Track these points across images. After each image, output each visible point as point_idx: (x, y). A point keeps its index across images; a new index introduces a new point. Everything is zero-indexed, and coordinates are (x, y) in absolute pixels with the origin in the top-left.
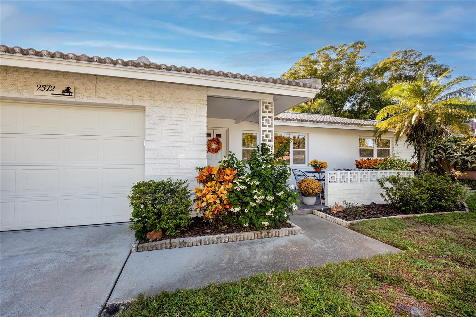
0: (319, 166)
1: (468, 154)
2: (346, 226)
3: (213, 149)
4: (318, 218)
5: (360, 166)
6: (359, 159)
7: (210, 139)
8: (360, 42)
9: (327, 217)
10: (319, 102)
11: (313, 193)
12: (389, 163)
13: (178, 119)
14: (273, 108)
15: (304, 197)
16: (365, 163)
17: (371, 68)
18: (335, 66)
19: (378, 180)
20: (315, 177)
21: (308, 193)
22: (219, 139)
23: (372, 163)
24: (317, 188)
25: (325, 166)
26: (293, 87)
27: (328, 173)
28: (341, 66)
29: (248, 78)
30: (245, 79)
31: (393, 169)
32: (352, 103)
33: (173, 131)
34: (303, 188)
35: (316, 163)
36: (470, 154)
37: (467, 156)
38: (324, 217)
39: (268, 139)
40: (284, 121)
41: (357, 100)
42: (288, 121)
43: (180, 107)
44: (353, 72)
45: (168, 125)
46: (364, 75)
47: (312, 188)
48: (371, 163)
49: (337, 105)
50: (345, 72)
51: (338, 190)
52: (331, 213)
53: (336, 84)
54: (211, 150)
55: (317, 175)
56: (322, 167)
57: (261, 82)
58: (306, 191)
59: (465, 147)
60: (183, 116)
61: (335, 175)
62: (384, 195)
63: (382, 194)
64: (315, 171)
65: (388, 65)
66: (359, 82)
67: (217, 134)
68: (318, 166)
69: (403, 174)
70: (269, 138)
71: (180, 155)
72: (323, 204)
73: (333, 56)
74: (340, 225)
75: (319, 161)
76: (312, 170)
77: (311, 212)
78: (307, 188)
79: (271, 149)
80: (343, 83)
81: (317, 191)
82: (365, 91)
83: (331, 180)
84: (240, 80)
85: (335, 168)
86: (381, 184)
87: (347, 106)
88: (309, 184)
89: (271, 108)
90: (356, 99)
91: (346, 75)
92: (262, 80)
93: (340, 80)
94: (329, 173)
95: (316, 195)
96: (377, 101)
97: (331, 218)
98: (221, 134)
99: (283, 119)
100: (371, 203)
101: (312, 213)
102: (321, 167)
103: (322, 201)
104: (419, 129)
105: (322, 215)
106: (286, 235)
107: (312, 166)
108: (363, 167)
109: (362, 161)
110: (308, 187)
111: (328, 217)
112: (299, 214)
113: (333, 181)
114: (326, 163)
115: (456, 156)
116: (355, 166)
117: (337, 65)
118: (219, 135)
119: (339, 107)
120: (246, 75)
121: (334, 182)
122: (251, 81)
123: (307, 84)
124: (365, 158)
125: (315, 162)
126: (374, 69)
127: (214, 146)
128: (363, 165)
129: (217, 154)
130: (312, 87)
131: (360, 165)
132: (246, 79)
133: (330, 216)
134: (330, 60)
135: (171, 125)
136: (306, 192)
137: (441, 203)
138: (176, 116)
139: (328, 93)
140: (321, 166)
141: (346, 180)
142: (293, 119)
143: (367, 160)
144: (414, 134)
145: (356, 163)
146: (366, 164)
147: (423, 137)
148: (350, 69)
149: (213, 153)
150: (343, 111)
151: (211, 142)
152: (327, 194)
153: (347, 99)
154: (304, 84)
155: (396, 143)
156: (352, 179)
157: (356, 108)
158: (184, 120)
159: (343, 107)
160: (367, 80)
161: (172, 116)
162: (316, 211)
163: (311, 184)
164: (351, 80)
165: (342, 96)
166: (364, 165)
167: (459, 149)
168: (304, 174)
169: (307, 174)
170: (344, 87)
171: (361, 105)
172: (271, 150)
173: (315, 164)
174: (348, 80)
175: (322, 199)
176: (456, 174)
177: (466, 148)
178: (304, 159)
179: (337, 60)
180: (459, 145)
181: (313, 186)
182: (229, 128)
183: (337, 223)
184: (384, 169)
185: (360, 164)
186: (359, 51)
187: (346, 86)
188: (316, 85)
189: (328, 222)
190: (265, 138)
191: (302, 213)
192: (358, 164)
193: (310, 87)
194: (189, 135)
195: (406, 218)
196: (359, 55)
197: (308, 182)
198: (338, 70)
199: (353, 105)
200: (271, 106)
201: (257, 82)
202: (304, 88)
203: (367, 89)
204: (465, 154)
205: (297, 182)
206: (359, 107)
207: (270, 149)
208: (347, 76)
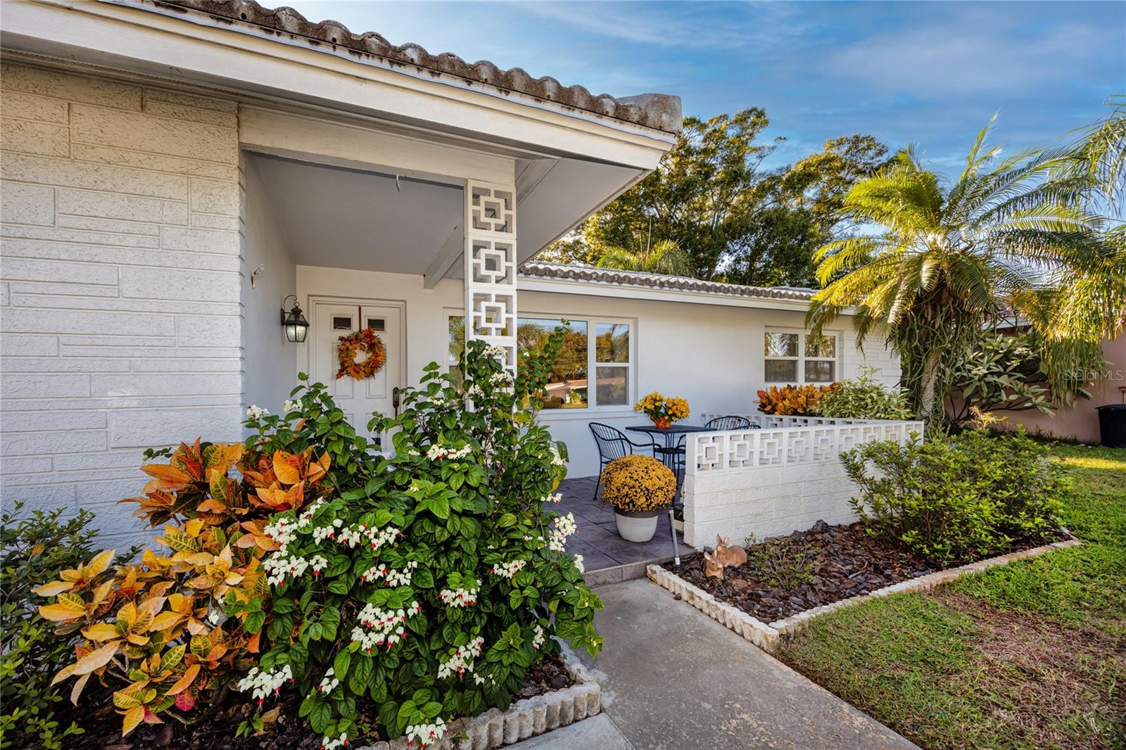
0: (666, 412)
1: (1001, 369)
2: (765, 645)
3: (357, 365)
4: (666, 600)
5: (769, 408)
6: (767, 387)
7: (345, 333)
8: (755, 109)
9: (692, 598)
10: (664, 248)
11: (648, 506)
12: (850, 398)
13: (95, 238)
14: (513, 213)
15: (620, 517)
16: (784, 399)
17: (777, 174)
18: (700, 166)
19: (844, 457)
20: (654, 444)
21: (634, 506)
22: (376, 333)
23: (802, 399)
24: (661, 489)
25: (682, 413)
26: (576, 114)
27: (697, 440)
28: (712, 169)
29: (381, 48)
30: (368, 54)
31: (862, 416)
32: (735, 254)
33: (75, 289)
34: (619, 490)
35: (657, 404)
36: (1005, 370)
37: (999, 374)
38: (685, 596)
39: (493, 326)
40: (569, 279)
41: (746, 248)
42: (580, 280)
43: (108, 186)
44: (739, 181)
45: (44, 263)
46: (763, 191)
47: (647, 489)
48: (799, 399)
49: (702, 260)
50: (722, 182)
51: (724, 492)
52: (708, 579)
53: (701, 210)
54: (349, 370)
55: (661, 440)
56: (674, 415)
57: (444, 79)
58: (628, 500)
59: (997, 352)
60: (123, 226)
61: (716, 445)
62: (860, 503)
63: (854, 502)
64: (653, 424)
65: (812, 169)
66: (751, 205)
67: (369, 320)
68: (662, 411)
69: (897, 433)
70: (499, 322)
71: (109, 393)
72: (680, 534)
73: (696, 141)
74: (742, 635)
75: (665, 398)
76: (646, 421)
77: (642, 572)
78: (630, 488)
79: (507, 364)
80: (716, 207)
81: (660, 497)
82: (764, 227)
83: (704, 462)
84: (343, 53)
85: (704, 412)
86: (855, 471)
87: (725, 263)
88: (635, 477)
89: (508, 212)
90: (743, 246)
91: (722, 188)
92: (446, 67)
93: (710, 203)
94: (699, 439)
95: (659, 510)
96: (789, 251)
97: (707, 602)
98: (383, 321)
99: (565, 273)
100: (814, 523)
101: (644, 575)
102: (670, 416)
103: (676, 524)
104: (927, 303)
105: (677, 588)
106: (539, 731)
107: (647, 411)
108: (777, 408)
109: (774, 394)
110: (634, 487)
111: (697, 599)
112: (604, 583)
113: (711, 462)
114: (685, 402)
115: (976, 375)
116: (757, 406)
117: (705, 165)
118: (378, 324)
119: (706, 264)
120: (373, 35)
121: (713, 465)
122: (396, 68)
123: (632, 110)
124: (781, 386)
125: (655, 400)
126: (784, 178)
127: (361, 357)
128: (776, 404)
129: (372, 380)
130: (649, 123)
131: (768, 405)
132: (374, 55)
133: (703, 594)
134: (690, 152)
135: (59, 264)
136: (628, 504)
137: (1018, 521)
138: (85, 222)
139: (682, 231)
140: (670, 412)
141: (747, 457)
142: (594, 276)
143: (787, 391)
144: (913, 318)
145: (759, 399)
146: (787, 403)
147: (937, 326)
148: (733, 174)
149: (359, 378)
150: (714, 274)
151: (348, 344)
152: (693, 507)
153: (723, 246)
154: (617, 107)
155: (860, 344)
156: (765, 453)
157: (744, 266)
158: (131, 241)
159: (714, 266)
160: (769, 203)
161: (61, 221)
162: (657, 568)
163: (642, 474)
164: (734, 201)
165: (714, 238)
166: (780, 404)
167: (982, 357)
168: (622, 437)
169: (633, 436)
170: (718, 217)
171: (754, 261)
172: (504, 367)
173: (656, 407)
174: (728, 201)
175: (675, 518)
176: (981, 421)
177: (997, 357)
178: (625, 389)
179: (705, 151)
180: (979, 348)
181: (647, 484)
182: (405, 301)
183: (729, 625)
184: (838, 414)
185: (770, 402)
186: (751, 135)
187: (723, 215)
188: (665, 117)
189: (701, 618)
190: (484, 324)
191: (611, 580)
192: (764, 401)
193: (642, 122)
194: (154, 307)
195: (942, 588)
196: (752, 144)
197: (632, 469)
198: (707, 175)
199: (738, 261)
200: (507, 207)
201: (425, 75)
202: (617, 125)
203: (769, 222)
204: (995, 369)
205: (604, 459)
206: (751, 265)
207: (503, 363)
208: (724, 192)
